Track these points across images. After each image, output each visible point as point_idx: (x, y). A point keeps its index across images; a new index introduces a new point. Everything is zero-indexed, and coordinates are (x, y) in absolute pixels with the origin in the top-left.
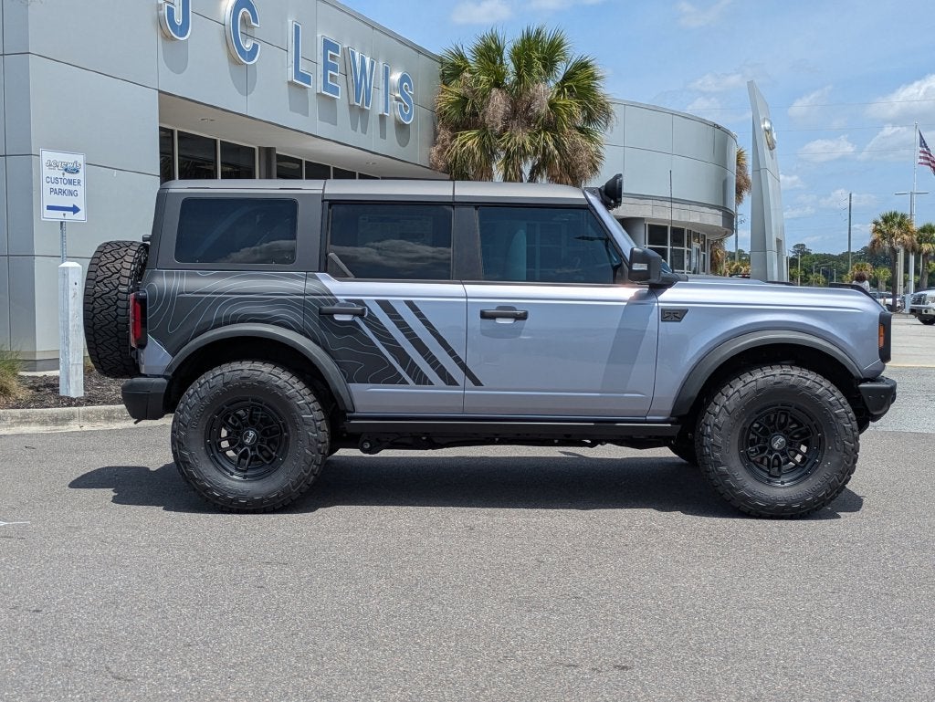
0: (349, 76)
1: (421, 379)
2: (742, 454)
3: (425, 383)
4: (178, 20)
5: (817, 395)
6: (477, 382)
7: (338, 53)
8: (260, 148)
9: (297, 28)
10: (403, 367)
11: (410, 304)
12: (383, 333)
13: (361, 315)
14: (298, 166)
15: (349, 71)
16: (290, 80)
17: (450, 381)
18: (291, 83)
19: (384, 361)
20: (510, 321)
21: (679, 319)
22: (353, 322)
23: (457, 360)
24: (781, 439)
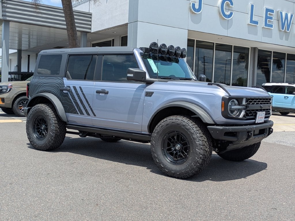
0: (279, 21)
1: (82, 113)
2: (163, 149)
3: (82, 114)
4: (197, 7)
5: (186, 129)
6: (95, 115)
7: (273, 13)
8: (251, 48)
9: (252, 6)
10: (78, 108)
11: (80, 87)
12: (73, 97)
13: (69, 91)
14: (270, 53)
15: (279, 19)
16: (248, 23)
17: (88, 114)
18: (248, 24)
19: (73, 106)
20: (103, 94)
21: (151, 96)
22: (67, 93)
23: (90, 107)
24: (179, 146)
